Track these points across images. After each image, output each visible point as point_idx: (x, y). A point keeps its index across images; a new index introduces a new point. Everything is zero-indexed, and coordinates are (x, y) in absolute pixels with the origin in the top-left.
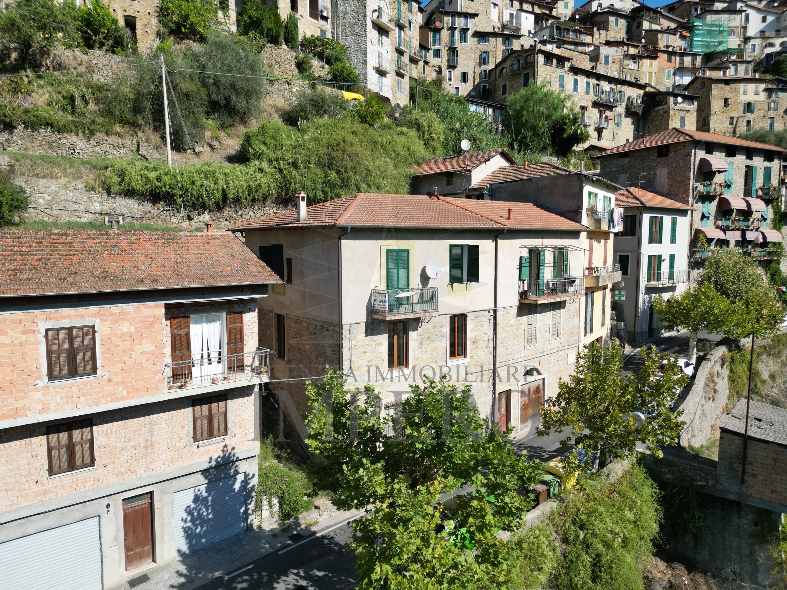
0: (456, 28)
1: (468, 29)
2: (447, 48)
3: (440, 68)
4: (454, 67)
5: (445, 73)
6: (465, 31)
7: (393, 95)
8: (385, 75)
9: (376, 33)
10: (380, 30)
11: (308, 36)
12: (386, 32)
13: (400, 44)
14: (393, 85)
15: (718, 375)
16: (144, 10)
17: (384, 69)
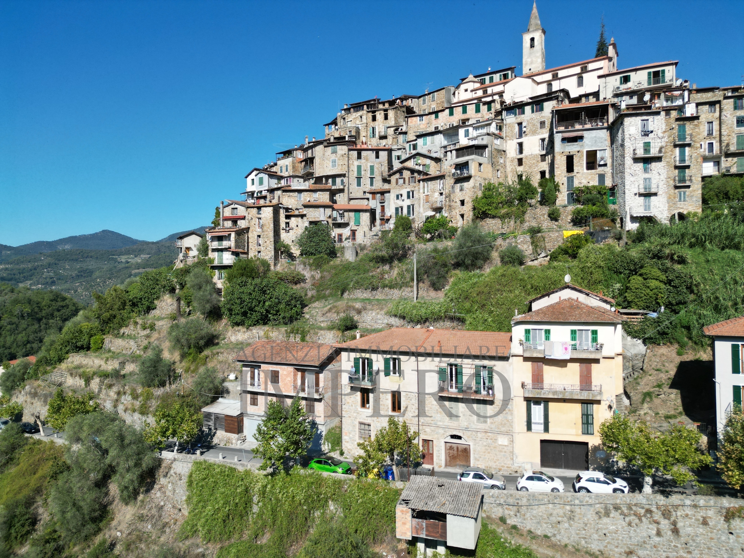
7: (670, 207)
8: (655, 194)
9: (641, 165)
10: (647, 161)
11: (582, 185)
12: (658, 159)
13: (683, 160)
14: (670, 199)
15: (705, 523)
16: (467, 209)
17: (653, 191)
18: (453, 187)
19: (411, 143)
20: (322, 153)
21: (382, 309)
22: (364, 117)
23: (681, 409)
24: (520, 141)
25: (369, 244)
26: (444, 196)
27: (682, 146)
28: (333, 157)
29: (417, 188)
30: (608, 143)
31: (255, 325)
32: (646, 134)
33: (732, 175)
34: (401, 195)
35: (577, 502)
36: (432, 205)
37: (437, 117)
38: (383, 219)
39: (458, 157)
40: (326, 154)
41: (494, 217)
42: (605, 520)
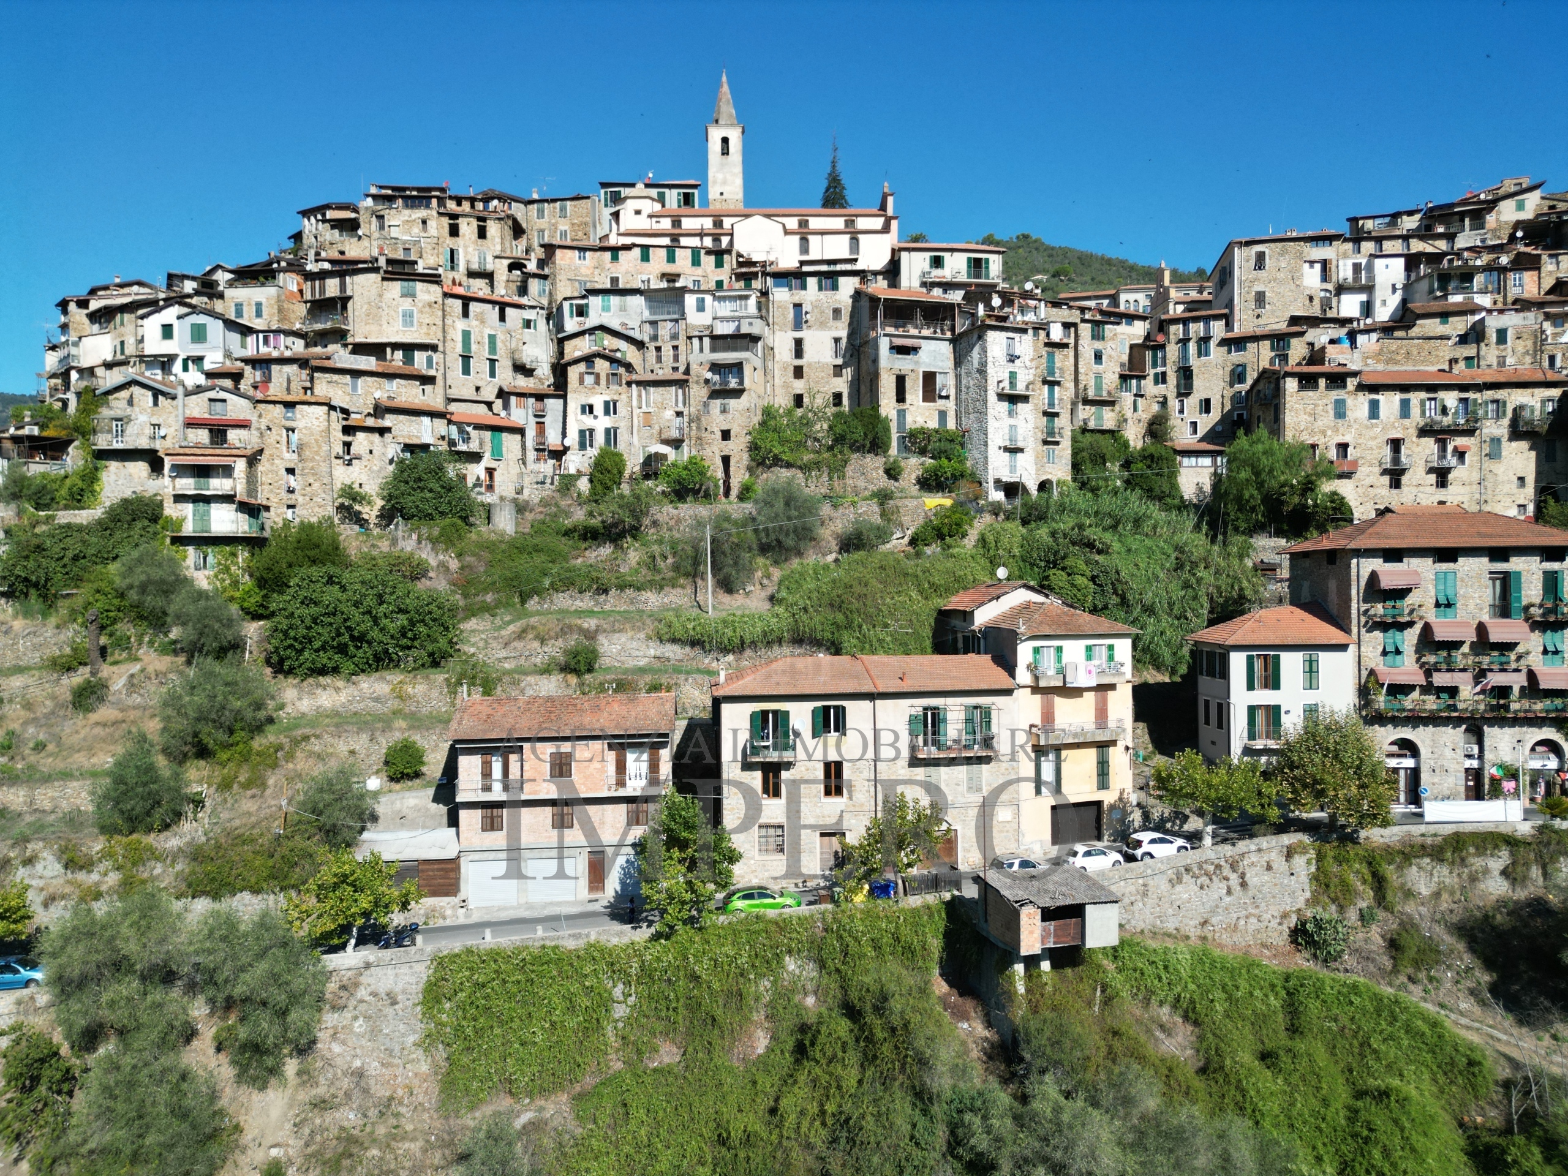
0: (1189, 340)
1: (1210, 338)
2: (1175, 368)
3: (1165, 398)
4: (1188, 395)
5: (1174, 404)
6: (1205, 340)
7: (1037, 470)
8: (1021, 450)
9: (1006, 404)
10: (1013, 399)
11: (918, 426)
12: (1025, 399)
13: (1051, 404)
14: (1038, 459)
15: (1269, 868)
16: (737, 448)
17: (1020, 445)
18: (706, 405)
19: (575, 302)
20: (374, 291)
21: (639, 630)
22: (432, 224)
23: (1150, 747)
24: (798, 335)
25: (537, 500)
26: (686, 419)
27: (1052, 384)
28: (406, 304)
29: (624, 397)
30: (951, 363)
31: (363, 671)
32: (1012, 359)
33: (1092, 431)
34: (591, 407)
35: (1149, 872)
36: (660, 433)
37: (615, 258)
38: (543, 450)
39: (713, 349)
40: (388, 296)
41: (789, 465)
42: (1179, 888)
